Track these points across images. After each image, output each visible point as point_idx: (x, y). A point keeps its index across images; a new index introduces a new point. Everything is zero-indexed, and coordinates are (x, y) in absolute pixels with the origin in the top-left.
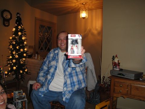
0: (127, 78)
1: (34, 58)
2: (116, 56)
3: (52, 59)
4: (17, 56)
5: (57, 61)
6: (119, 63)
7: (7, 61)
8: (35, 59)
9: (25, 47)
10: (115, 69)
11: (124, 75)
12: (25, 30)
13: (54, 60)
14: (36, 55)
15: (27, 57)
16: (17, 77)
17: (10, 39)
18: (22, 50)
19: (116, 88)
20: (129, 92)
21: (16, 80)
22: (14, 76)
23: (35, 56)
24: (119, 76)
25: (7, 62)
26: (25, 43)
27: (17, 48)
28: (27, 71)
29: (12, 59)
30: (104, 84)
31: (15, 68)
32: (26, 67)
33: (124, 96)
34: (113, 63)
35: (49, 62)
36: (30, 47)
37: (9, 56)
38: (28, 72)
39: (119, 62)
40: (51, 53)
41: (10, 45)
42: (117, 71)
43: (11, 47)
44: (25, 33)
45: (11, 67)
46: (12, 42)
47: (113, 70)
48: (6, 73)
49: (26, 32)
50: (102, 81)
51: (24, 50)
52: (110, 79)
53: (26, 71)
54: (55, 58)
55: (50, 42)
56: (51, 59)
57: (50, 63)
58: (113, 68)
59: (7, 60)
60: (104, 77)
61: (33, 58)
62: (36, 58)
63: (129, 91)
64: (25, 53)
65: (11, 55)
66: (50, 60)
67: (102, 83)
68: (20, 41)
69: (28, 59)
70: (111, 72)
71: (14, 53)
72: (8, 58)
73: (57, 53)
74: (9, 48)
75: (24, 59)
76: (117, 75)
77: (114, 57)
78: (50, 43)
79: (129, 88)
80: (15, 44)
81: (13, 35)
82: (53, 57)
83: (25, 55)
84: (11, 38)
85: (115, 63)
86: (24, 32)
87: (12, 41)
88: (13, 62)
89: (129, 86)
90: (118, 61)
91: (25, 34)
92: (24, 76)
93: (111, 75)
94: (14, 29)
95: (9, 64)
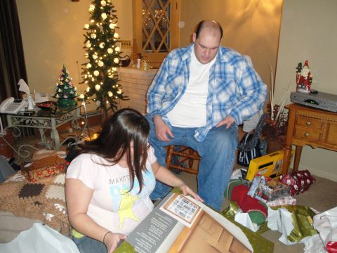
0: (322, 108)
1: (134, 66)
2: (306, 64)
3: (176, 72)
4: (101, 64)
5: (187, 76)
6: (311, 79)
7: (82, 73)
8: (136, 68)
9: (117, 44)
10: (301, 90)
11: (317, 104)
12: (113, 9)
13: (180, 74)
14: (139, 60)
15: (121, 64)
16: (103, 105)
17: (85, 29)
18: (110, 51)
19: (298, 127)
20: (324, 138)
21: (102, 110)
22: (98, 103)
23: (136, 63)
24: (307, 104)
25: (83, 76)
26: (116, 35)
27: (101, 46)
28: (122, 93)
29: (92, 70)
30: (278, 121)
31: (98, 87)
32: (120, 85)
33: (312, 144)
34: (297, 79)
35: (170, 79)
36: (124, 44)
37: (86, 64)
38: (124, 95)
39: (311, 76)
40: (171, 59)
41: (86, 42)
42: (304, 94)
43: (89, 45)
44: (114, 13)
45: (90, 86)
46: (89, 34)
47: (297, 92)
48: (82, 96)
49: (115, 11)
50: (272, 114)
51: (114, 51)
52: (287, 111)
53: (119, 92)
54: (183, 71)
55: (167, 32)
56: (173, 71)
57: (172, 80)
58: (297, 88)
59: (83, 71)
60: (277, 107)
61: (131, 68)
62: (138, 66)
63: (324, 135)
64: (117, 56)
65: (89, 60)
66: (171, 73)
67: (272, 119)
68: (105, 31)
69: (123, 70)
70: (293, 96)
71: (95, 57)
72: (84, 67)
73: (186, 60)
74: (85, 47)
75: (114, 69)
76: (304, 103)
77: (300, 64)
78: (167, 34)
79: (325, 130)
80: (97, 38)
81: (90, 20)
82: (178, 68)
83: (116, 60)
84: (87, 26)
85: (302, 78)
86: (113, 11)
87: (90, 31)
88: (94, 76)
89: (326, 126)
90: (309, 74)
91: (115, 16)
92: (116, 103)
93: (291, 103)
94: (92, 8)
95: (88, 79)
